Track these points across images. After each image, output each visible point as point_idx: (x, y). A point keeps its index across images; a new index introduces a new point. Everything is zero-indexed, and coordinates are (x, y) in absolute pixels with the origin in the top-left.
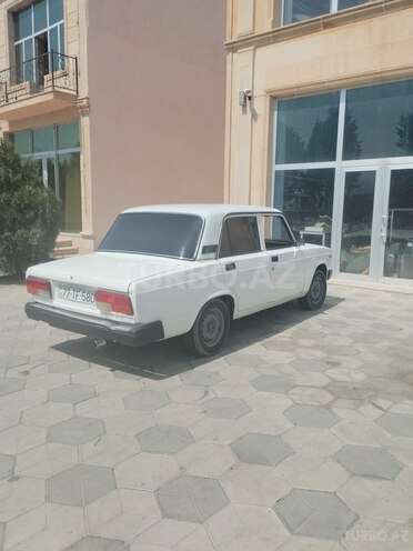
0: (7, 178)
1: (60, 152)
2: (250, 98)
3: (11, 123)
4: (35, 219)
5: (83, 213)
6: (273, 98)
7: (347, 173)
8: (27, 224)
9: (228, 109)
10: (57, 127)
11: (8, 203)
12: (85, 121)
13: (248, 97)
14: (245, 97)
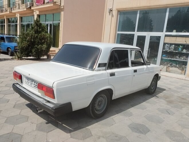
0: (37, 30)
1: (54, 22)
2: (112, 11)
3: (40, 12)
4: (44, 42)
5: (59, 42)
6: (118, 11)
7: (138, 36)
8: (42, 44)
9: (105, 14)
10: (53, 14)
11: (37, 37)
12: (62, 13)
13: (111, 10)
14: (110, 10)
